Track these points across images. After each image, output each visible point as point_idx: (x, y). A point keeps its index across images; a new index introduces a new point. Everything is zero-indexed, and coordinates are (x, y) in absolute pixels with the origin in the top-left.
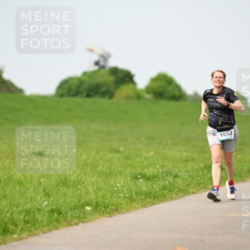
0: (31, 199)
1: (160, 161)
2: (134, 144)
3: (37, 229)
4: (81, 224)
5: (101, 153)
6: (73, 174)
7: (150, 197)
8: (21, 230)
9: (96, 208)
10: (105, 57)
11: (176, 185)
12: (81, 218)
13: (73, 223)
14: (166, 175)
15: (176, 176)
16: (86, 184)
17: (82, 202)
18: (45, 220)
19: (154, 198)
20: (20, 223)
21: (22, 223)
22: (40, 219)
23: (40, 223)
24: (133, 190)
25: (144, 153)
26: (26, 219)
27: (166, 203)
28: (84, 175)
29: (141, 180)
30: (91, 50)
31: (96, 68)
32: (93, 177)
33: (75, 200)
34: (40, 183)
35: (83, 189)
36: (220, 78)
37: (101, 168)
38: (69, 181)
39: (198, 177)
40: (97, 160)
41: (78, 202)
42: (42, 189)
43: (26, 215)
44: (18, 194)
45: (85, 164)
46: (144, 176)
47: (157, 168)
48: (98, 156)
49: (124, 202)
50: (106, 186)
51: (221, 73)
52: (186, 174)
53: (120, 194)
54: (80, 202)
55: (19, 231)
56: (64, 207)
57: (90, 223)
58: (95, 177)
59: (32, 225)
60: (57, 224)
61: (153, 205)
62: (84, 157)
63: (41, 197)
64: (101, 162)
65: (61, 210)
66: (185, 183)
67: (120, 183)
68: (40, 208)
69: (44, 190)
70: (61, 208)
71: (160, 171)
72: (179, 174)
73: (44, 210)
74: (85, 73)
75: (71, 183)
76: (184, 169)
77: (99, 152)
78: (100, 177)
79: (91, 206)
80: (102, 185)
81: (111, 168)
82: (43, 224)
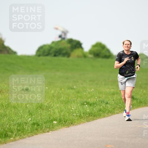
0: (21, 117)
1: (97, 94)
2: (82, 84)
3: (25, 135)
4: (51, 131)
5: (63, 89)
6: (46, 102)
7: (91, 115)
8: (15, 135)
9: (60, 122)
10: (65, 33)
11: (107, 108)
12: (51, 128)
13: (46, 131)
14: (101, 103)
15: (107, 103)
16: (54, 107)
18: (30, 130)
19: (94, 116)
20: (15, 131)
21: (16, 131)
22: (26, 129)
24: (81, 111)
25: (88, 89)
26: (18, 129)
27: (101, 119)
28: (53, 102)
29: (86, 106)
30: (57, 29)
31: (60, 39)
32: (58, 104)
33: (47, 117)
34: (27, 107)
35: (52, 111)
36: (128, 44)
37: (62, 98)
38: (44, 106)
39: (120, 104)
40: (60, 94)
42: (28, 111)
43: (18, 126)
44: (13, 114)
45: (53, 96)
46: (88, 103)
47: (96, 98)
48: (61, 92)
49: (76, 119)
50: (66, 109)
51: (129, 42)
52: (113, 102)
53: (74, 113)
54: (50, 119)
55: (14, 135)
56: (41, 121)
57: (56, 131)
58: (59, 104)
59: (22, 132)
60: (37, 131)
61: (94, 120)
62: (52, 92)
63: (27, 116)
64: (63, 95)
65: (39, 123)
66: (112, 107)
67: (74, 107)
68: (27, 122)
69: (29, 111)
70: (39, 122)
71: (98, 100)
72: (109, 102)
73: (29, 123)
74: (53, 42)
75: (45, 107)
76: (112, 99)
77: (61, 89)
78: (62, 104)
79: (57, 121)
80: (63, 108)
81: (68, 98)
82: (28, 131)
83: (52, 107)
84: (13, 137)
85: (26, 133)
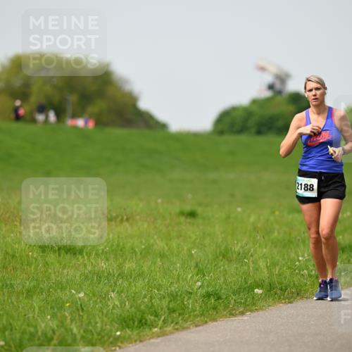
0: (178, 278)
3: (186, 321)
4: (249, 313)
5: (277, 213)
6: (237, 243)
8: (164, 321)
9: (270, 291)
10: (282, 78)
12: (248, 305)
13: (237, 312)
16: (256, 256)
17: (250, 282)
18: (198, 309)
20: (163, 312)
21: (165, 311)
22: (190, 306)
23: (191, 312)
26: (171, 306)
28: (253, 244)
30: (262, 69)
31: (268, 94)
32: (266, 248)
33: (240, 279)
34: (192, 255)
35: (251, 265)
37: (276, 234)
38: (232, 253)
40: (272, 224)
41: (244, 283)
42: (193, 264)
43: (171, 301)
44: (159, 271)
45: (255, 229)
49: (308, 283)
50: (284, 259)
53: (303, 270)
54: (246, 283)
55: (160, 323)
56: (225, 289)
57: (261, 312)
58: (268, 247)
59: (180, 314)
60: (215, 313)
62: (252, 219)
63: (193, 276)
64: (277, 227)
65: (220, 294)
67: (303, 256)
68: (191, 291)
69: (197, 266)
73: (196, 293)
74: (254, 102)
75: (235, 256)
77: (273, 212)
78: (275, 247)
79: (262, 288)
80: (278, 258)
81: (290, 234)
82: (195, 313)
83: (252, 256)
84: (159, 326)
85: (190, 316)
